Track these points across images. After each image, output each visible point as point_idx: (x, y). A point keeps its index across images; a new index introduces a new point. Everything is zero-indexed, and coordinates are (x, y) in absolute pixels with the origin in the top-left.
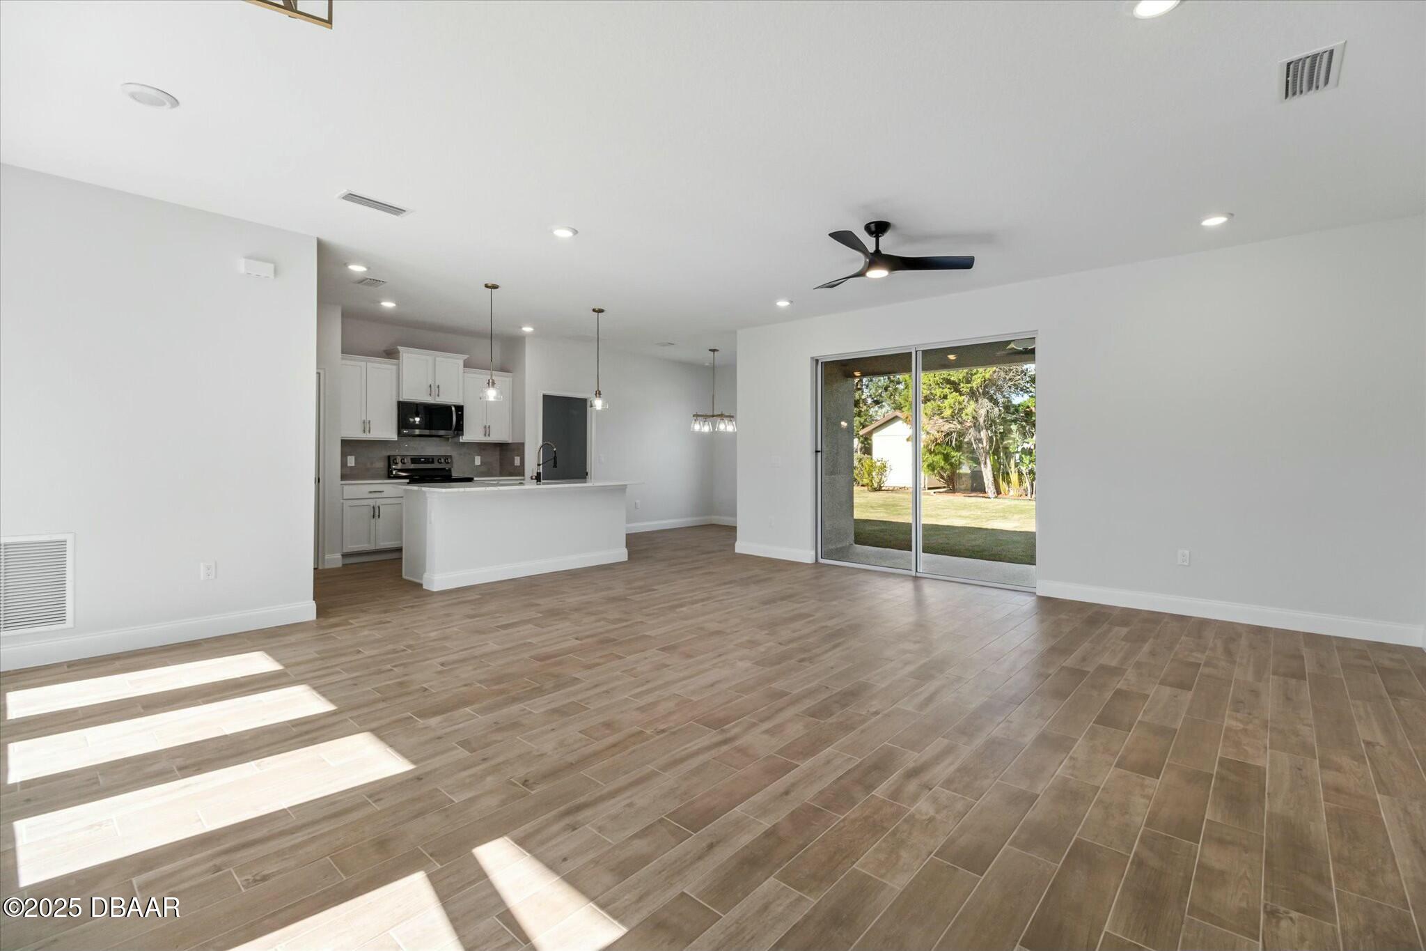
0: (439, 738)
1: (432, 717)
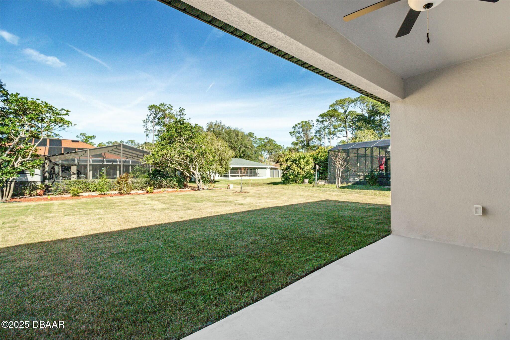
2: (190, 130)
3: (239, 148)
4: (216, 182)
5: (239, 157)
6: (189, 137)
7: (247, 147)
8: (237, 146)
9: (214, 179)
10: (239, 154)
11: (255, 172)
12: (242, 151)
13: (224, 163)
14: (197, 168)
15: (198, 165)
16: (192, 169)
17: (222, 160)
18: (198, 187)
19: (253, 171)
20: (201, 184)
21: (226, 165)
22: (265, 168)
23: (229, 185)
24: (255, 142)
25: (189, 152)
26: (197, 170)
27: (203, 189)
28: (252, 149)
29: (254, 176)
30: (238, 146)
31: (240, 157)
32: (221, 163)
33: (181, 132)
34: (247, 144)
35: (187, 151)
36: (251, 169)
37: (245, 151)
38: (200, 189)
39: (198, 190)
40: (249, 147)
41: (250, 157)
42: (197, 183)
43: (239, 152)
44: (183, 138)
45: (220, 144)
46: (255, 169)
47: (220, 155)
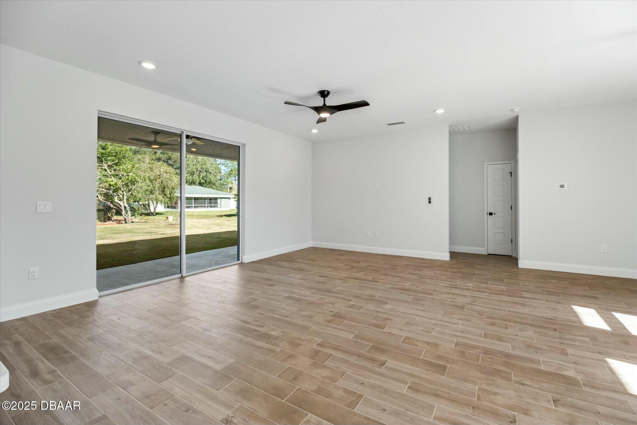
0: (575, 363)
1: (571, 377)
2: (115, 156)
3: (198, 173)
4: (157, 214)
5: (199, 183)
6: (114, 164)
7: (210, 172)
8: (195, 170)
9: (155, 210)
10: (198, 180)
11: (217, 203)
12: (203, 176)
13: (168, 193)
14: (125, 197)
15: (126, 195)
16: (116, 199)
17: (164, 188)
18: (125, 219)
19: (213, 201)
20: (129, 217)
21: (172, 194)
22: (228, 198)
23: (167, 218)
24: (226, 165)
25: (112, 181)
26: (125, 200)
27: (133, 222)
28: (216, 174)
29: (214, 207)
30: (197, 170)
31: (201, 184)
32: (163, 191)
33: (103, 157)
34: (209, 168)
35: (109, 180)
36: (210, 199)
37: (206, 176)
38: (128, 222)
39: (126, 223)
40: (213, 172)
41: (214, 184)
42: (124, 215)
43: (198, 177)
44: (105, 164)
45: (162, 170)
46: (216, 199)
47: (162, 183)
